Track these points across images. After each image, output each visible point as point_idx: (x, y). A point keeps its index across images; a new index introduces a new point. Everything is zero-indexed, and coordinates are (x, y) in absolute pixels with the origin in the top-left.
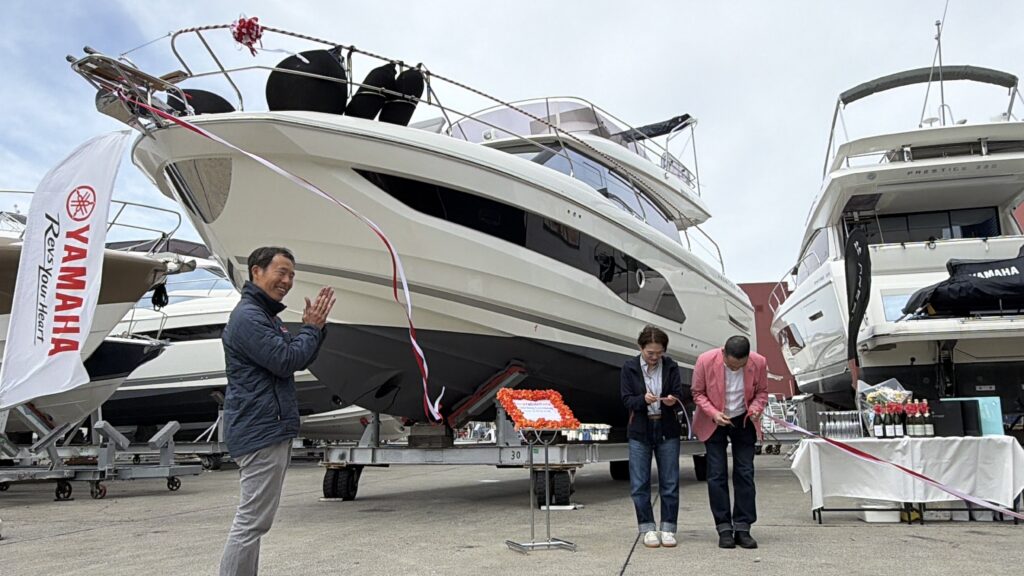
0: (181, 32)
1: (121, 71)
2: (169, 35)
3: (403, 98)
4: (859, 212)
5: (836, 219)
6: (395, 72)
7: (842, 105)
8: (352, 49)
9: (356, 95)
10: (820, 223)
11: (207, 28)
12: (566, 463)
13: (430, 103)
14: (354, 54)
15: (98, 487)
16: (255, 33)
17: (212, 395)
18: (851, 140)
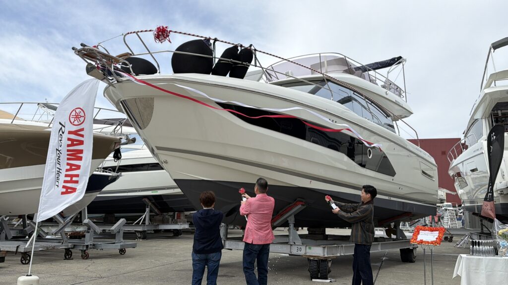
0: (128, 33)
1: (98, 54)
2: (123, 35)
3: (242, 64)
4: (501, 110)
5: (488, 115)
6: (238, 50)
7: (492, 50)
8: (216, 40)
9: (217, 63)
10: (478, 116)
11: (142, 31)
12: (326, 256)
13: (256, 66)
14: (217, 42)
15: (85, 253)
16: (166, 34)
17: (144, 200)
18: (497, 72)
